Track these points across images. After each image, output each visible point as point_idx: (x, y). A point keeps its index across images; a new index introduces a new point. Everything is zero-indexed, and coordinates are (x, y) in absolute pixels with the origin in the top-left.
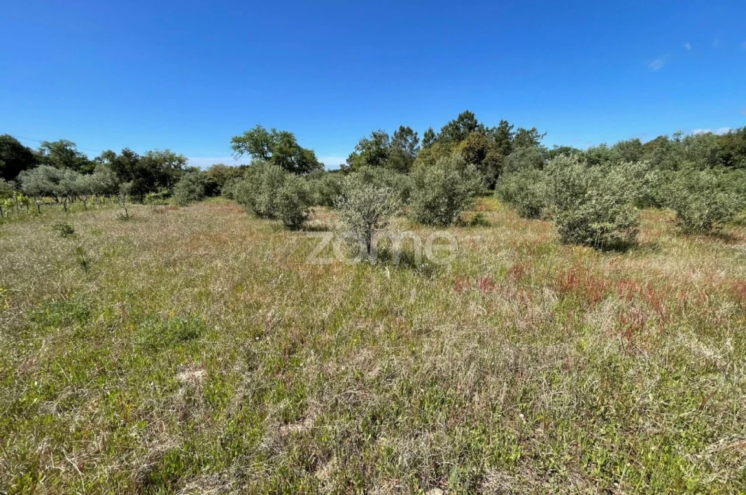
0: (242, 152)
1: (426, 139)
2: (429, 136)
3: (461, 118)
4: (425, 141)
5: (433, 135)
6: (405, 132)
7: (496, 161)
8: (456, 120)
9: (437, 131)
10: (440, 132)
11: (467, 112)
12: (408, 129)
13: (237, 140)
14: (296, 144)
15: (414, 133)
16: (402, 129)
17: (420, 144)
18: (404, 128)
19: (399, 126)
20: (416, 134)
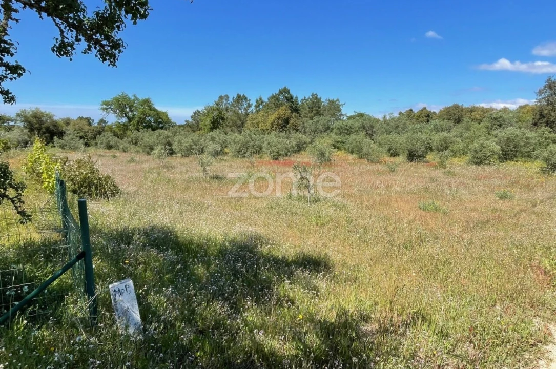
0: (109, 113)
1: (257, 105)
2: (260, 102)
3: (281, 92)
4: (256, 106)
5: (262, 102)
6: (240, 99)
7: (295, 126)
8: (277, 92)
9: (265, 99)
10: (267, 101)
11: (285, 88)
12: (244, 96)
13: (107, 103)
14: (154, 108)
15: (248, 99)
16: (239, 96)
17: (253, 107)
18: (240, 96)
19: (237, 94)
20: (250, 100)
